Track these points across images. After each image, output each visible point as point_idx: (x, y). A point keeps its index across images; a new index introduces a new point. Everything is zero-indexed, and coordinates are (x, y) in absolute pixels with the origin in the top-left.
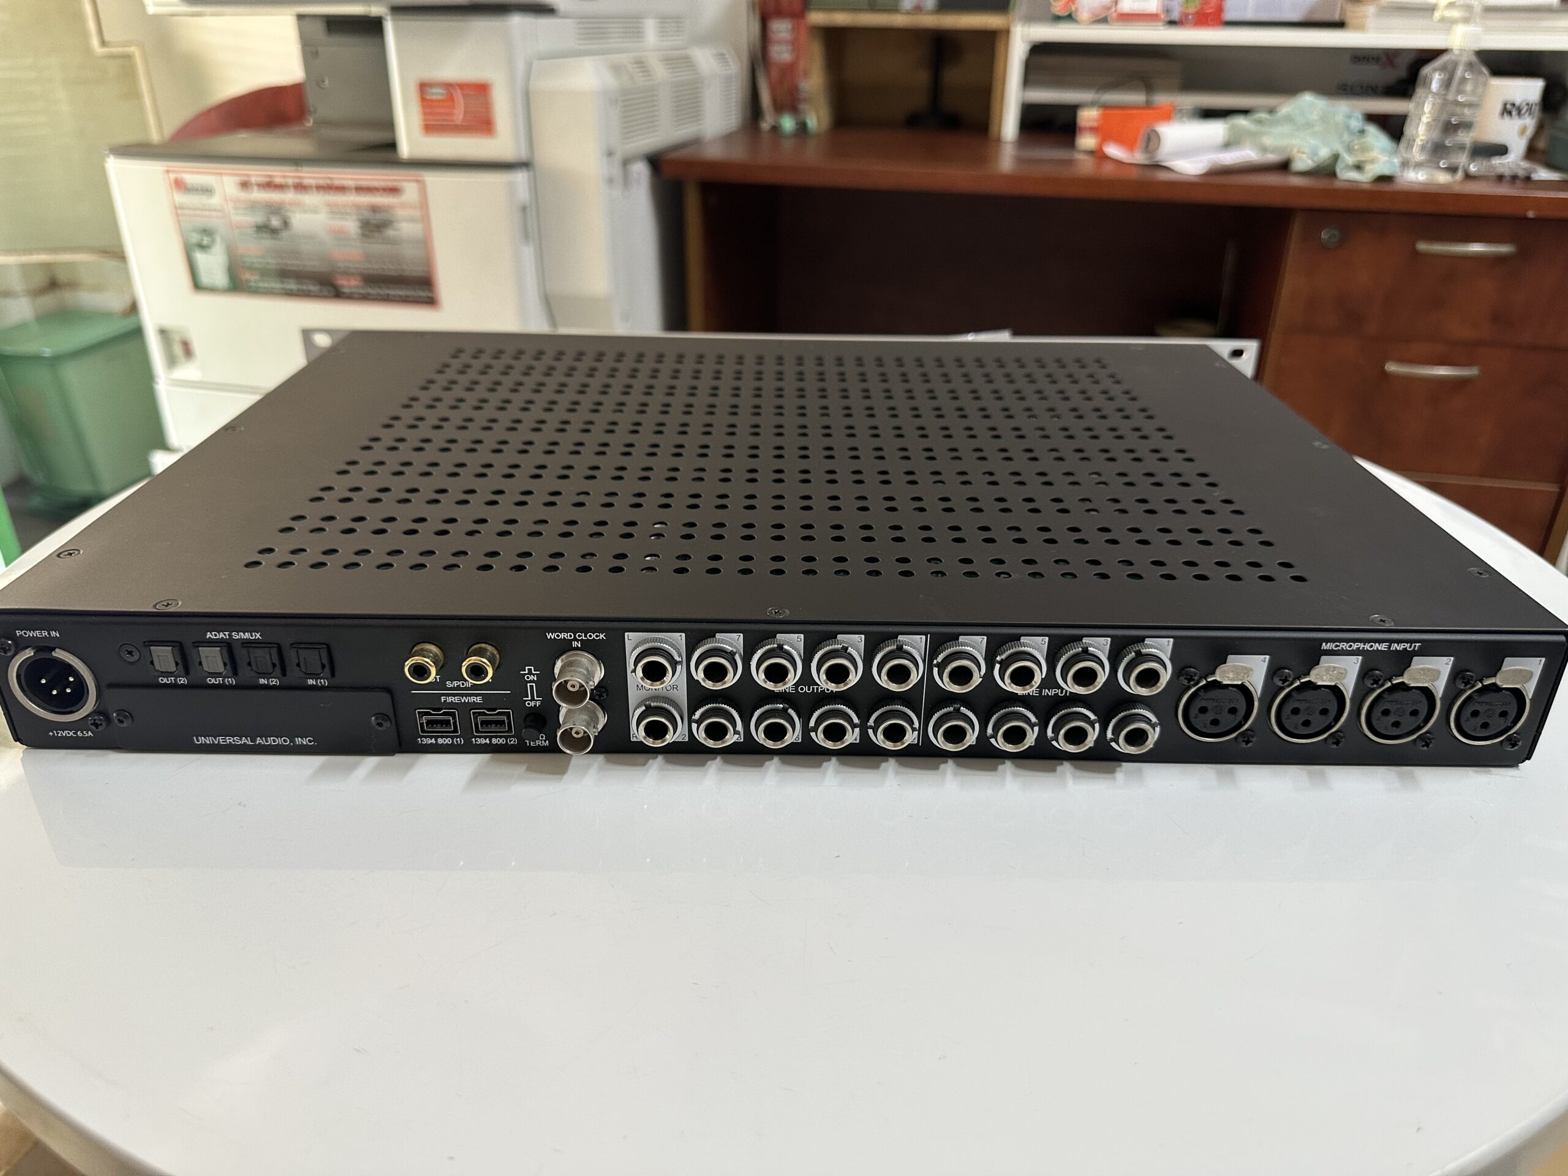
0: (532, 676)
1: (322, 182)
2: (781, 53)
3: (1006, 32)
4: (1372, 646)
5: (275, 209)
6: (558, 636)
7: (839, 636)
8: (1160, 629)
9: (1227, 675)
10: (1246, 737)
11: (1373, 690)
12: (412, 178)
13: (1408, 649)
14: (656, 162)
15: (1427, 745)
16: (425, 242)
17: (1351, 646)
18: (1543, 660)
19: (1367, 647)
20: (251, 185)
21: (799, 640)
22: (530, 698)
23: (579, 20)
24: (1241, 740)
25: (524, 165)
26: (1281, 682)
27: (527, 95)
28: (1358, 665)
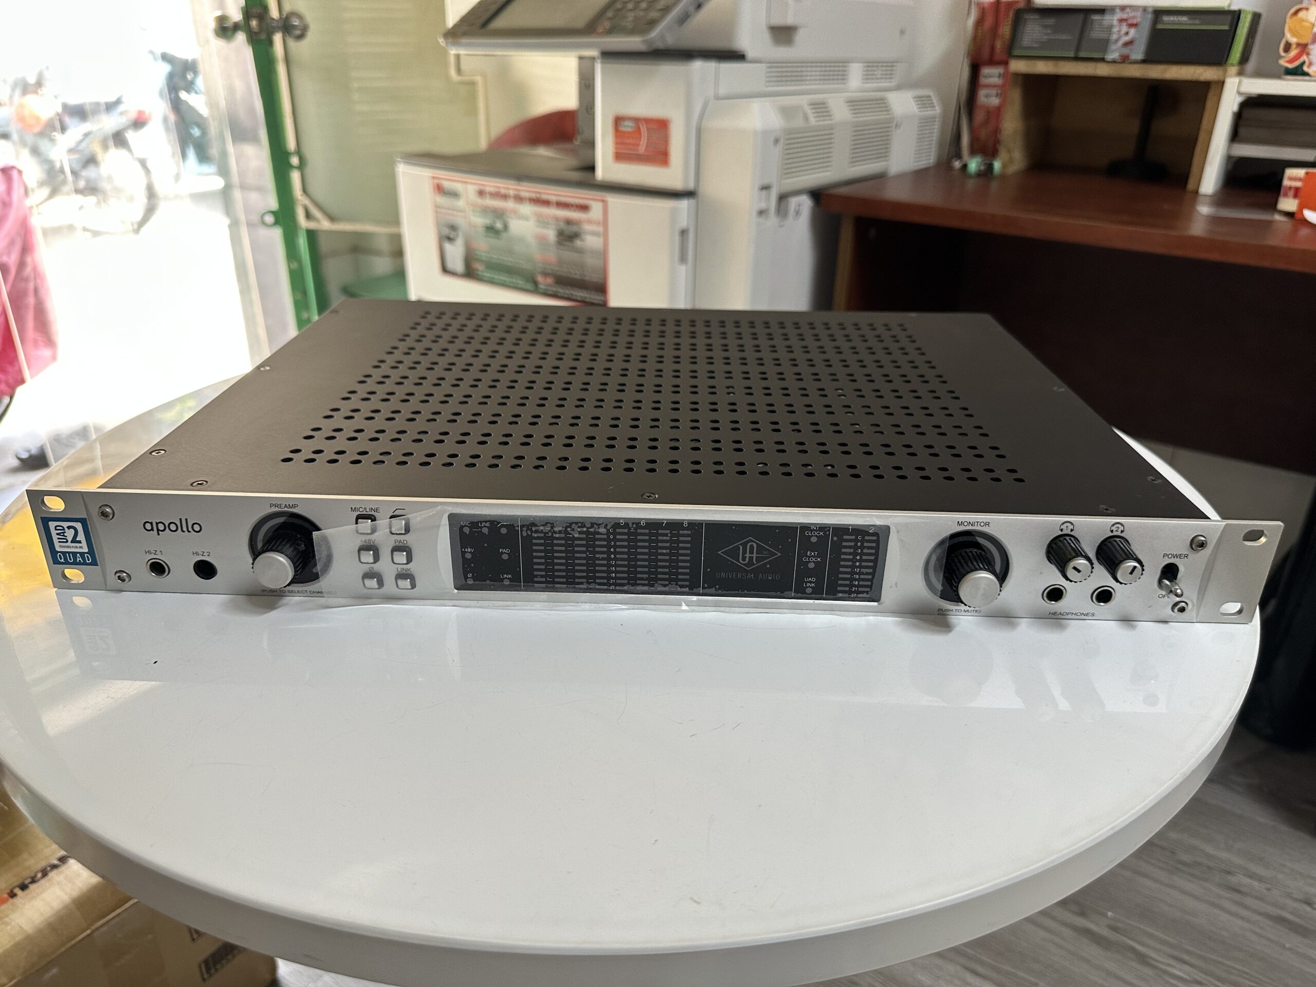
1: (533, 195)
2: (988, 98)
3: (1221, 84)
5: (499, 214)
12: (598, 198)
14: (818, 195)
16: (603, 255)
20: (485, 193)
23: (769, 65)
25: (689, 194)
27: (699, 131)
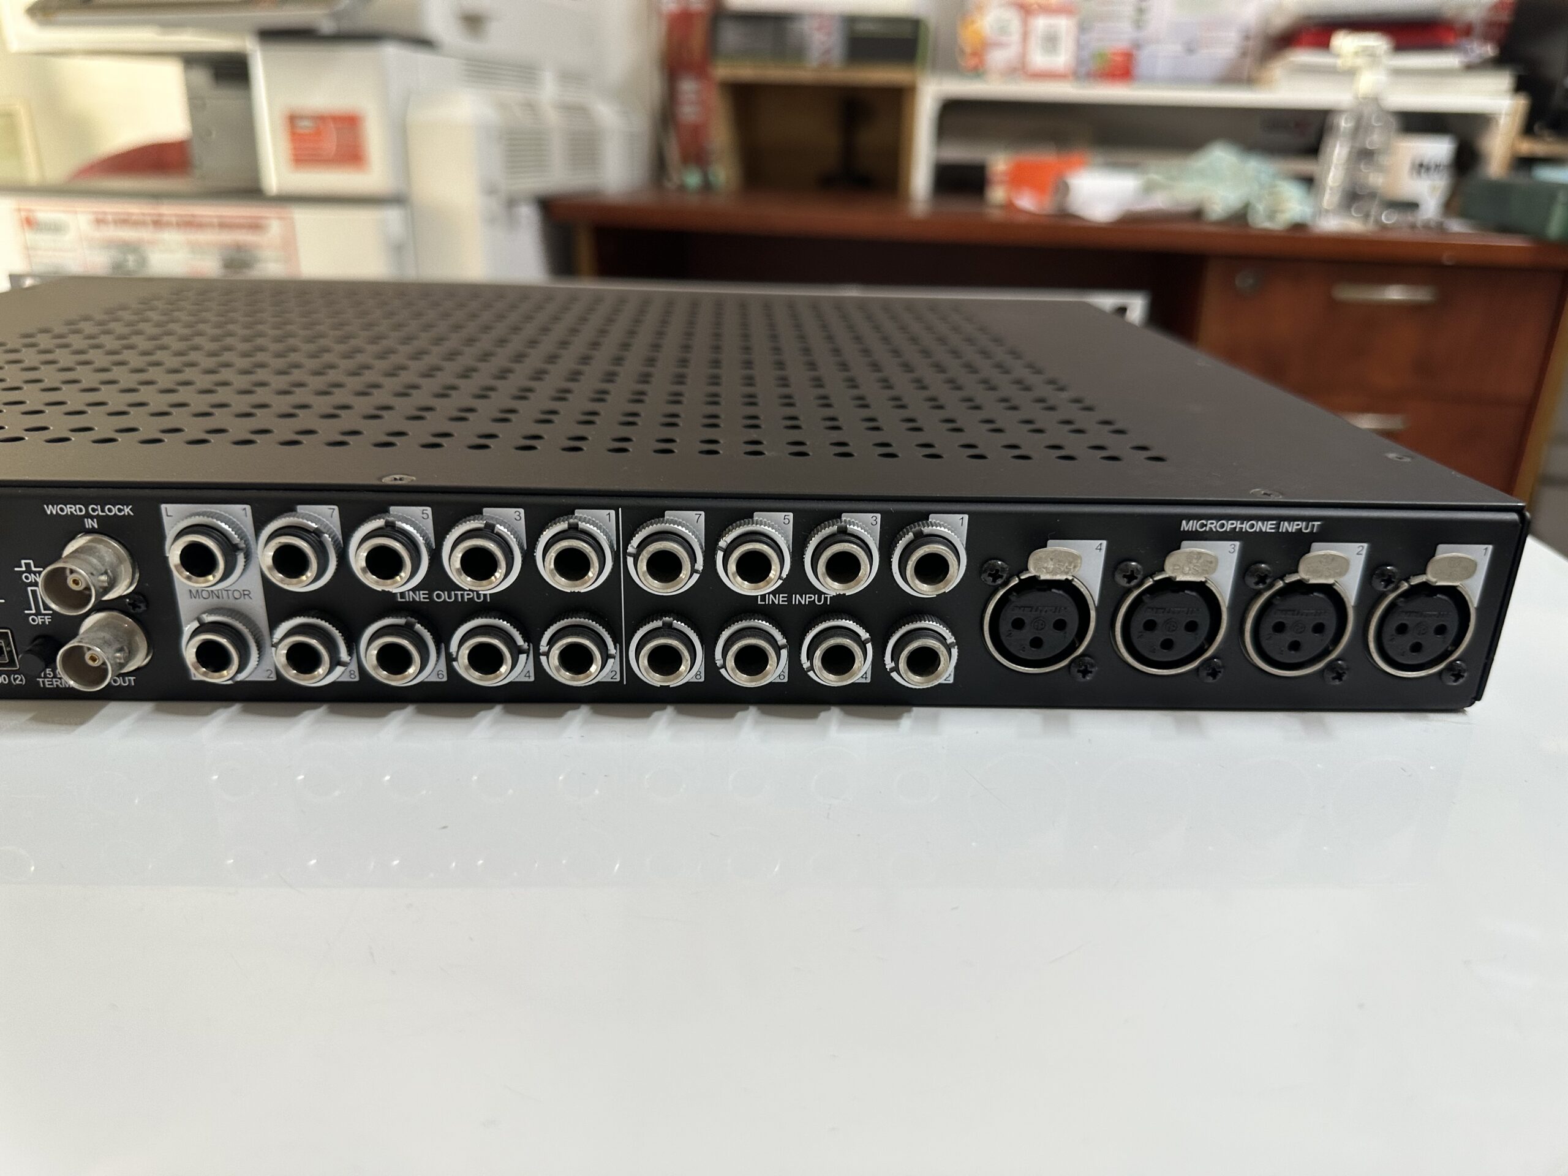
0: (32, 575)
2: (689, 112)
4: (1252, 526)
5: (130, 248)
6: (62, 510)
7: (485, 510)
8: (950, 503)
9: (1046, 565)
10: (1082, 666)
11: (1259, 593)
13: (1304, 531)
14: (547, 205)
15: (1339, 677)
17: (1222, 526)
18: (1490, 547)
19: (1246, 526)
20: (107, 222)
21: (425, 516)
22: (34, 611)
24: (1074, 670)
25: (396, 200)
26: (1126, 580)
28: (1236, 555)
